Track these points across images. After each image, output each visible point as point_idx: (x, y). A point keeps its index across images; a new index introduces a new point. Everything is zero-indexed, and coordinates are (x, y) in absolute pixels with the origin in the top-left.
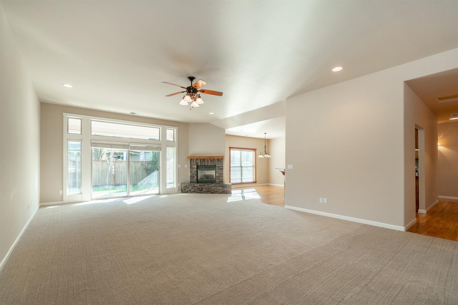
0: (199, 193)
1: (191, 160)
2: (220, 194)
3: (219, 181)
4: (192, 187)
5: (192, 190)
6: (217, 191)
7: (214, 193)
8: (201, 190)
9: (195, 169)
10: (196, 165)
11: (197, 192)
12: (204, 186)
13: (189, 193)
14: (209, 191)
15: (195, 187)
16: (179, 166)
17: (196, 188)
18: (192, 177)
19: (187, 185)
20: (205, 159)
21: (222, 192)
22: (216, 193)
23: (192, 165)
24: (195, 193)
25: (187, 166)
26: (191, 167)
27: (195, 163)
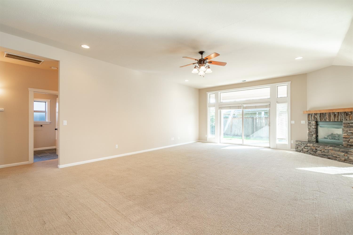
0: (312, 155)
1: (309, 115)
2: (342, 162)
3: (348, 145)
4: (304, 146)
5: (305, 150)
6: (337, 157)
7: (332, 159)
8: (314, 151)
9: (313, 126)
10: (314, 121)
11: (310, 154)
12: (319, 147)
13: (302, 152)
14: (325, 155)
15: (307, 146)
16: (293, 122)
17: (309, 148)
18: (310, 135)
19: (299, 143)
20: (325, 113)
21: (345, 160)
22: (336, 160)
23: (310, 121)
24: (307, 154)
25: (304, 122)
26: (309, 123)
27: (313, 118)
